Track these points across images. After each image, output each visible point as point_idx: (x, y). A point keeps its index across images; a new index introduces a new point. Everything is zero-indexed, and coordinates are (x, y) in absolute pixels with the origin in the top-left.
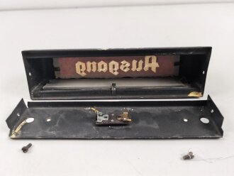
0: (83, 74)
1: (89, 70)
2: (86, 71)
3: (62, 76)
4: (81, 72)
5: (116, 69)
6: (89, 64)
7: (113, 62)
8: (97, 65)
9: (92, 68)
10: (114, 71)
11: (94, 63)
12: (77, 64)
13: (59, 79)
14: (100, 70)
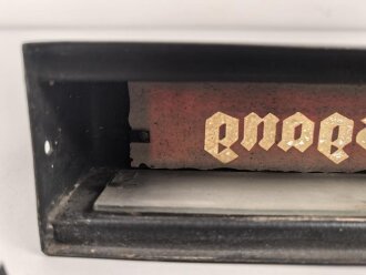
0: (228, 156)
1: (249, 143)
2: (237, 147)
3: (155, 160)
4: (221, 148)
5: (341, 143)
6: (252, 120)
7: (336, 119)
8: (279, 127)
9: (260, 136)
10: (334, 149)
11: (271, 120)
12: (210, 122)
13: (143, 167)
14: (287, 143)
